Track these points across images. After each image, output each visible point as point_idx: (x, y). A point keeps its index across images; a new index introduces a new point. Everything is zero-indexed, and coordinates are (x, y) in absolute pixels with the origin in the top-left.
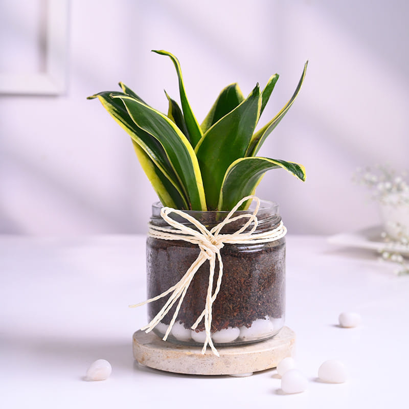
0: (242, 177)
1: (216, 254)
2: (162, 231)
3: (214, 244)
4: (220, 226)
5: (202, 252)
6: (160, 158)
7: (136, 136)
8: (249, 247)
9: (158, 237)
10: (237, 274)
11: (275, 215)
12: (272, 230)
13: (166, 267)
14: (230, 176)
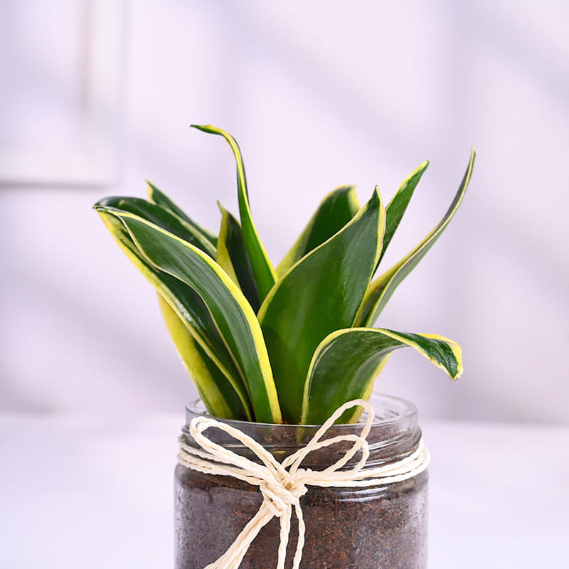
0: (347, 362)
1: (293, 507)
2: (198, 457)
3: (288, 487)
4: (301, 455)
5: (266, 502)
6: (200, 321)
7: (159, 281)
8: (357, 492)
9: (193, 467)
10: (333, 541)
11: (409, 430)
12: (400, 459)
13: (203, 523)
14: (324, 359)
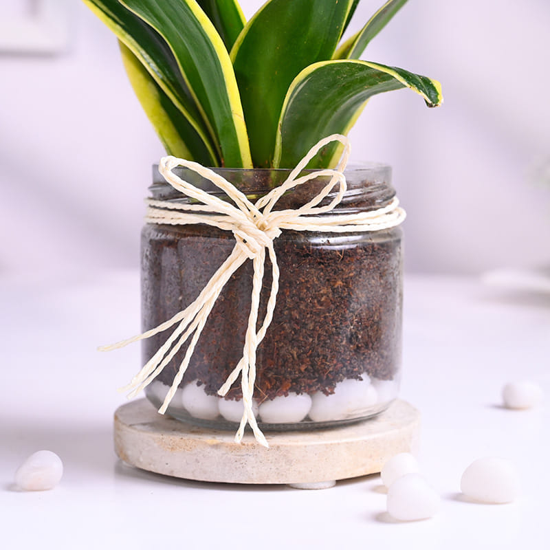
0: (320, 106)
1: (267, 249)
2: (166, 209)
3: (262, 228)
4: (276, 194)
5: (239, 244)
6: (167, 72)
7: (123, 32)
8: (332, 240)
9: (161, 222)
10: (308, 289)
13: (172, 277)
14: (298, 99)
